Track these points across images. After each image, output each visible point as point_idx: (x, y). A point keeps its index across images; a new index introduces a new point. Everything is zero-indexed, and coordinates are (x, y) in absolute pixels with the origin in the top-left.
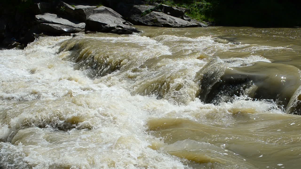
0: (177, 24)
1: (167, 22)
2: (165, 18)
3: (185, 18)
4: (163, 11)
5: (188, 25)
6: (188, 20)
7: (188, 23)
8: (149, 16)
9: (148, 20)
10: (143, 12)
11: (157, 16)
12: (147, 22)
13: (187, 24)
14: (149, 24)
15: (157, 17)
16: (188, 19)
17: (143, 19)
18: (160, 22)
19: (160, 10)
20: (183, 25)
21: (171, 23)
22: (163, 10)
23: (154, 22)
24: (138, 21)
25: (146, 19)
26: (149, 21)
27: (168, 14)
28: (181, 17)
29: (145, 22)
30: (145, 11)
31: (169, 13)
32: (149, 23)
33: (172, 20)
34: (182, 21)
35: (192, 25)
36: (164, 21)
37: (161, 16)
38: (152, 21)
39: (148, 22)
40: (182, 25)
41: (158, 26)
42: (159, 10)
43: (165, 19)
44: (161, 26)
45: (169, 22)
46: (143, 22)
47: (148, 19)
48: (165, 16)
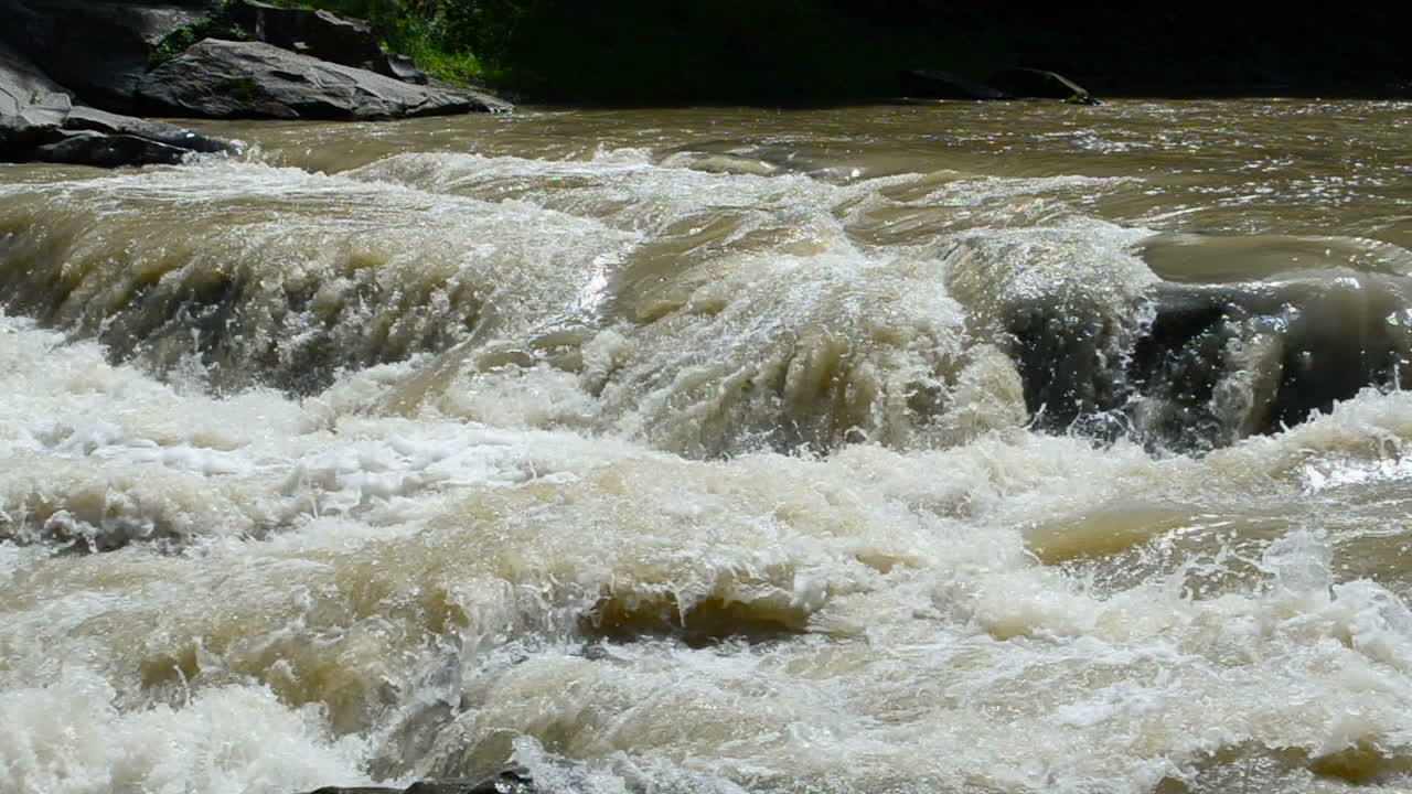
0: (375, 102)
1: (316, 93)
2: (299, 73)
3: (396, 70)
4: (262, 37)
5: (429, 105)
6: (414, 77)
7: (424, 95)
8: (195, 64)
9: (197, 83)
10: (154, 41)
11: (243, 62)
12: (192, 95)
13: (424, 99)
14: (210, 107)
15: (249, 69)
16: (411, 73)
17: (164, 81)
18: (275, 95)
19: (238, 31)
20: (409, 103)
21: (341, 95)
22: (258, 29)
23: (242, 98)
24: (137, 93)
25: (185, 83)
26: (207, 93)
27: (299, 52)
28: (369, 63)
29: (185, 97)
30: (162, 37)
31: (301, 45)
32: (209, 102)
33: (337, 83)
34: (390, 86)
35: (446, 102)
36: (298, 86)
37: (270, 62)
38: (223, 89)
39: (205, 99)
40: (403, 107)
41: (267, 116)
42: (233, 31)
43: (300, 79)
44: (285, 114)
45: (325, 94)
46: (169, 99)
47: (196, 78)
48: (290, 61)
